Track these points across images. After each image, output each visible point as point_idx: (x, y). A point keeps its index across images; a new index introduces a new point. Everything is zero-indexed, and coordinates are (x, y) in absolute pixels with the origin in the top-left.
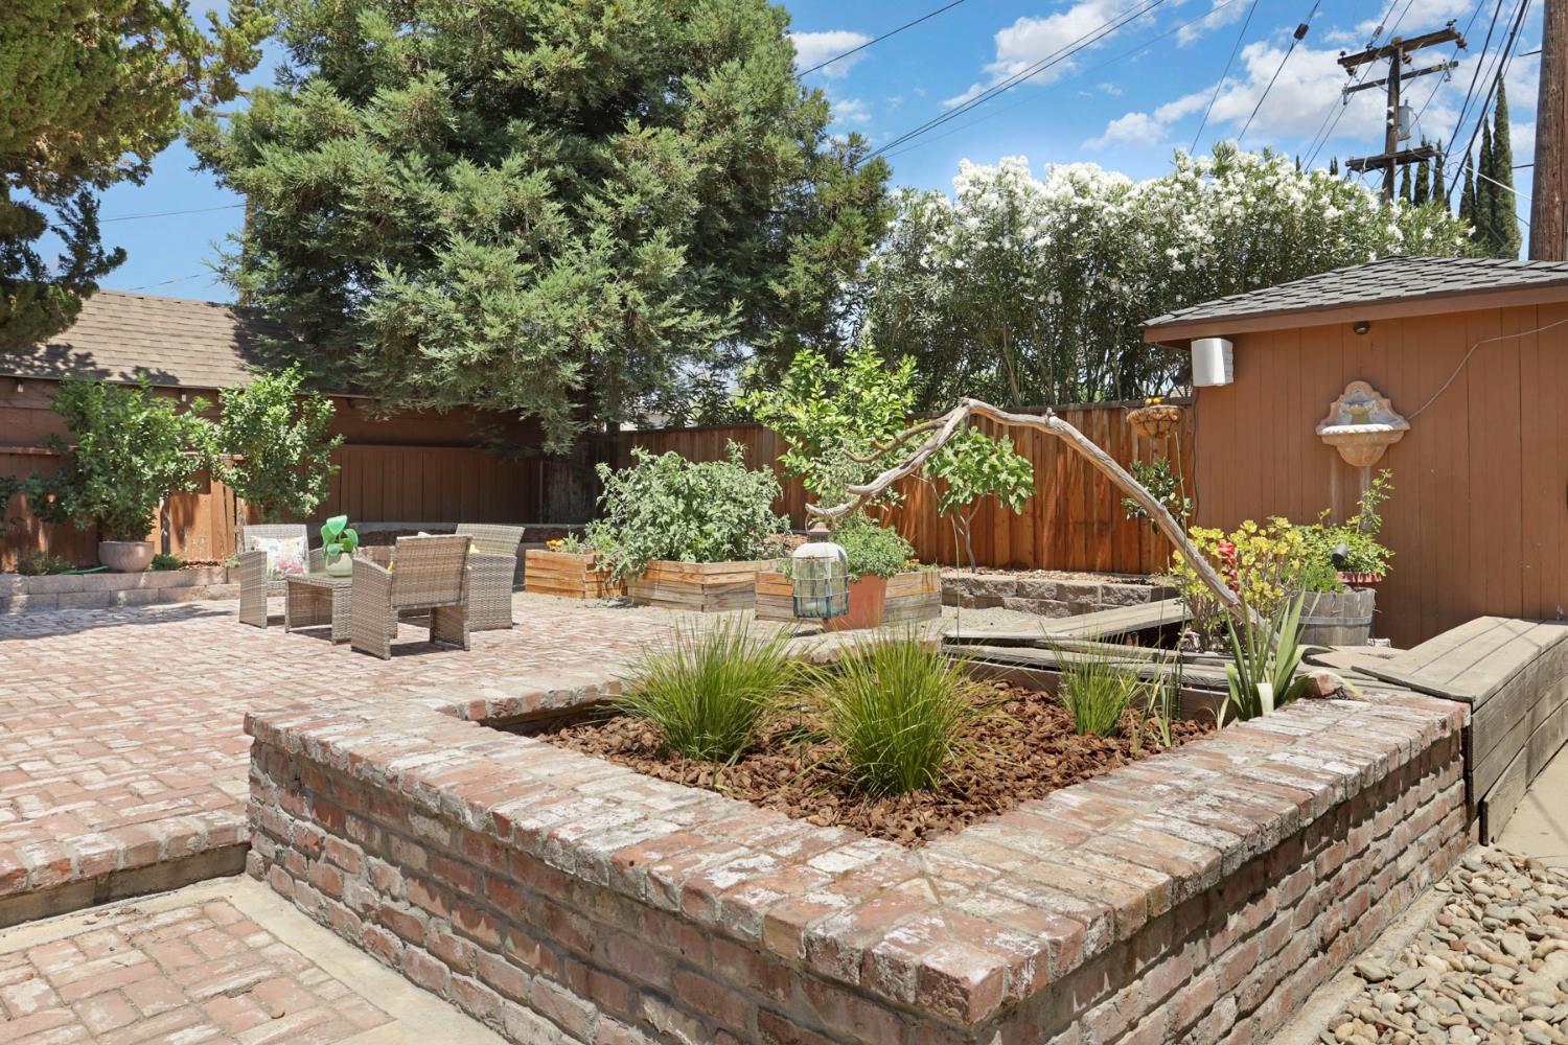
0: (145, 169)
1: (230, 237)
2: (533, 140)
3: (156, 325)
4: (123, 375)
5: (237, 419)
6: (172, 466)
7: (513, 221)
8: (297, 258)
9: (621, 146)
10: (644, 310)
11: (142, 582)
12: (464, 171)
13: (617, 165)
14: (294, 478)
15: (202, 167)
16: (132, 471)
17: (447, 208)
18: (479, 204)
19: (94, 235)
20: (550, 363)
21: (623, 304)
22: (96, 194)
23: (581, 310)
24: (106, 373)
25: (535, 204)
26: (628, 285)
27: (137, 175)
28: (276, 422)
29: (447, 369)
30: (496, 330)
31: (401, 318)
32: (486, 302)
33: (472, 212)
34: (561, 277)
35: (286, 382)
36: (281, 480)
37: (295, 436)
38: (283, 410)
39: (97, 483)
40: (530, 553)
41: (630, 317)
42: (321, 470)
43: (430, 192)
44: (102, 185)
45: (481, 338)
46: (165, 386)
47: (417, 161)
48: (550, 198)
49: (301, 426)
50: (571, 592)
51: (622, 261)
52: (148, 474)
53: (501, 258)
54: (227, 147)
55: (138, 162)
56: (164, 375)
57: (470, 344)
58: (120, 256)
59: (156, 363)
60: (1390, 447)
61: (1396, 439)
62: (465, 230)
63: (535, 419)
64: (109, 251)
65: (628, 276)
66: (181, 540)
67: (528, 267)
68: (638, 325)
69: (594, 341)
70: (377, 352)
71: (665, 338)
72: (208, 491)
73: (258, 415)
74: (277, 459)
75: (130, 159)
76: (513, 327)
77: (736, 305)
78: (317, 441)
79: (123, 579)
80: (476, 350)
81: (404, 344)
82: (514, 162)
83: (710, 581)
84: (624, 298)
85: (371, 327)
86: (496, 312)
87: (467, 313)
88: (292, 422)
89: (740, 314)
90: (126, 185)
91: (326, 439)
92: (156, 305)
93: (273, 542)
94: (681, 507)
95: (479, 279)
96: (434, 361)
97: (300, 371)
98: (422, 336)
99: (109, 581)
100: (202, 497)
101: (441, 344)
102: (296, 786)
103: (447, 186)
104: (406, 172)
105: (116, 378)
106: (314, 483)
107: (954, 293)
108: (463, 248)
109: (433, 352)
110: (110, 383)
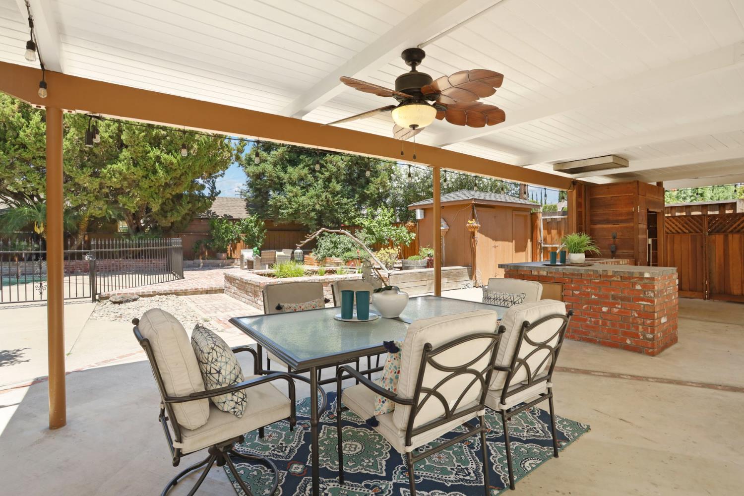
0: (224, 174)
1: (243, 184)
2: (307, 159)
3: (229, 205)
4: (221, 216)
5: (243, 226)
6: (231, 237)
7: (301, 179)
8: (256, 190)
9: (326, 160)
10: (331, 199)
11: (224, 262)
12: (290, 169)
13: (325, 165)
14: (256, 239)
15: (239, 166)
16: (223, 238)
17: (285, 177)
18: (292, 177)
19: (215, 188)
20: (309, 212)
21: (326, 198)
22: (215, 180)
23: (315, 200)
24: (218, 216)
25: (305, 175)
26: (327, 194)
27: (222, 175)
28: (252, 228)
29: (286, 215)
30: (295, 206)
31: (276, 203)
32: (293, 200)
33: (291, 179)
34: (312, 192)
35: (254, 218)
36: (253, 240)
37: (255, 230)
38: (253, 224)
39: (216, 241)
40: (305, 256)
41: (328, 201)
42: (262, 237)
43: (282, 174)
44: (216, 178)
45: (292, 208)
46: (229, 219)
47: (279, 167)
48: (309, 174)
49: (257, 228)
50: (312, 265)
51: (326, 187)
52: (226, 239)
53: (297, 189)
54: (244, 162)
55: (222, 172)
56: (230, 216)
57: (289, 209)
58: (220, 192)
59: (228, 213)
60: (447, 232)
61: (447, 230)
62: (290, 183)
63: (307, 225)
64: (218, 191)
65: (327, 191)
66: (234, 252)
67: (304, 190)
68: (330, 203)
69: (318, 207)
70: (272, 210)
71: (337, 205)
72: (240, 242)
73: (247, 226)
74: (253, 236)
75: (221, 172)
76: (299, 205)
77: (357, 196)
78: (261, 231)
79: (221, 261)
80: (290, 210)
81: (277, 209)
82: (301, 166)
83: (336, 262)
84: (326, 196)
85: (271, 205)
86: (295, 202)
87: (289, 202)
88: (255, 226)
89: (358, 198)
90: (220, 177)
91: (263, 230)
92: (229, 199)
93: (246, 253)
94: (333, 245)
95: (292, 195)
96: (283, 213)
97: (257, 215)
98: (281, 207)
99: (218, 261)
100: (238, 244)
101: (284, 209)
102: (228, 280)
103: (286, 172)
104: (277, 170)
105: (220, 217)
106: (261, 240)
107: (404, 193)
108: (289, 187)
109: (282, 211)
110: (219, 219)
